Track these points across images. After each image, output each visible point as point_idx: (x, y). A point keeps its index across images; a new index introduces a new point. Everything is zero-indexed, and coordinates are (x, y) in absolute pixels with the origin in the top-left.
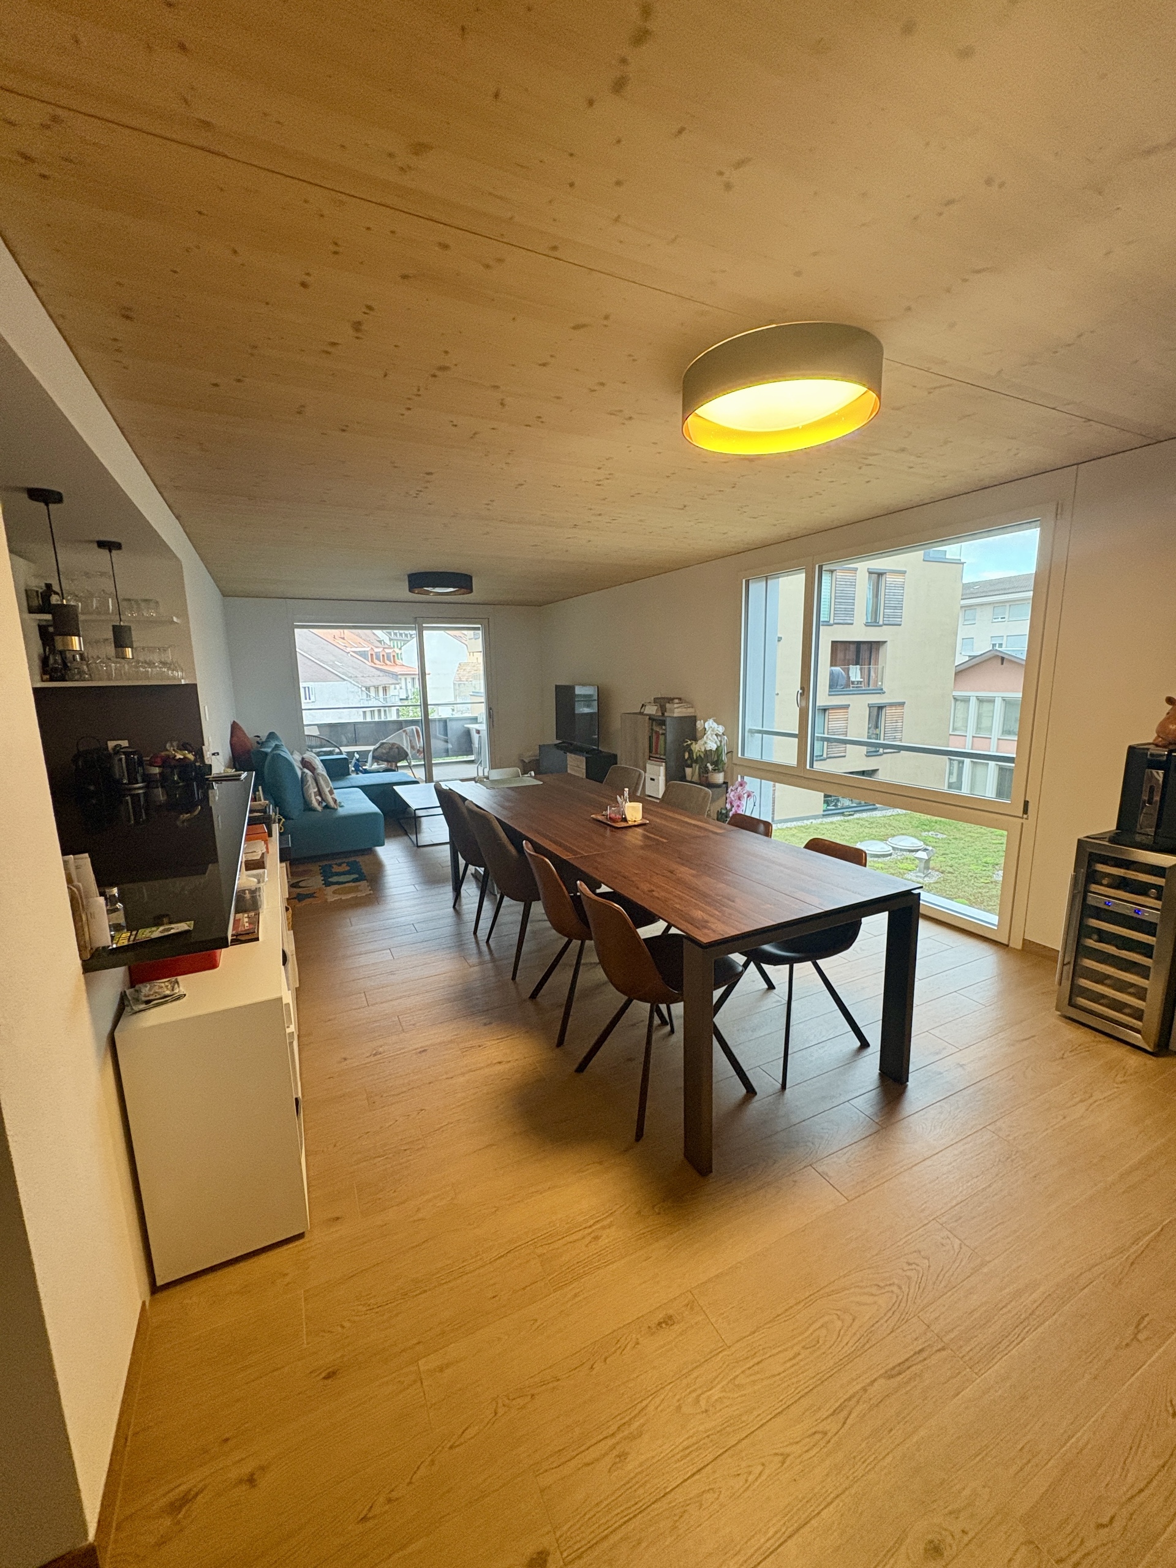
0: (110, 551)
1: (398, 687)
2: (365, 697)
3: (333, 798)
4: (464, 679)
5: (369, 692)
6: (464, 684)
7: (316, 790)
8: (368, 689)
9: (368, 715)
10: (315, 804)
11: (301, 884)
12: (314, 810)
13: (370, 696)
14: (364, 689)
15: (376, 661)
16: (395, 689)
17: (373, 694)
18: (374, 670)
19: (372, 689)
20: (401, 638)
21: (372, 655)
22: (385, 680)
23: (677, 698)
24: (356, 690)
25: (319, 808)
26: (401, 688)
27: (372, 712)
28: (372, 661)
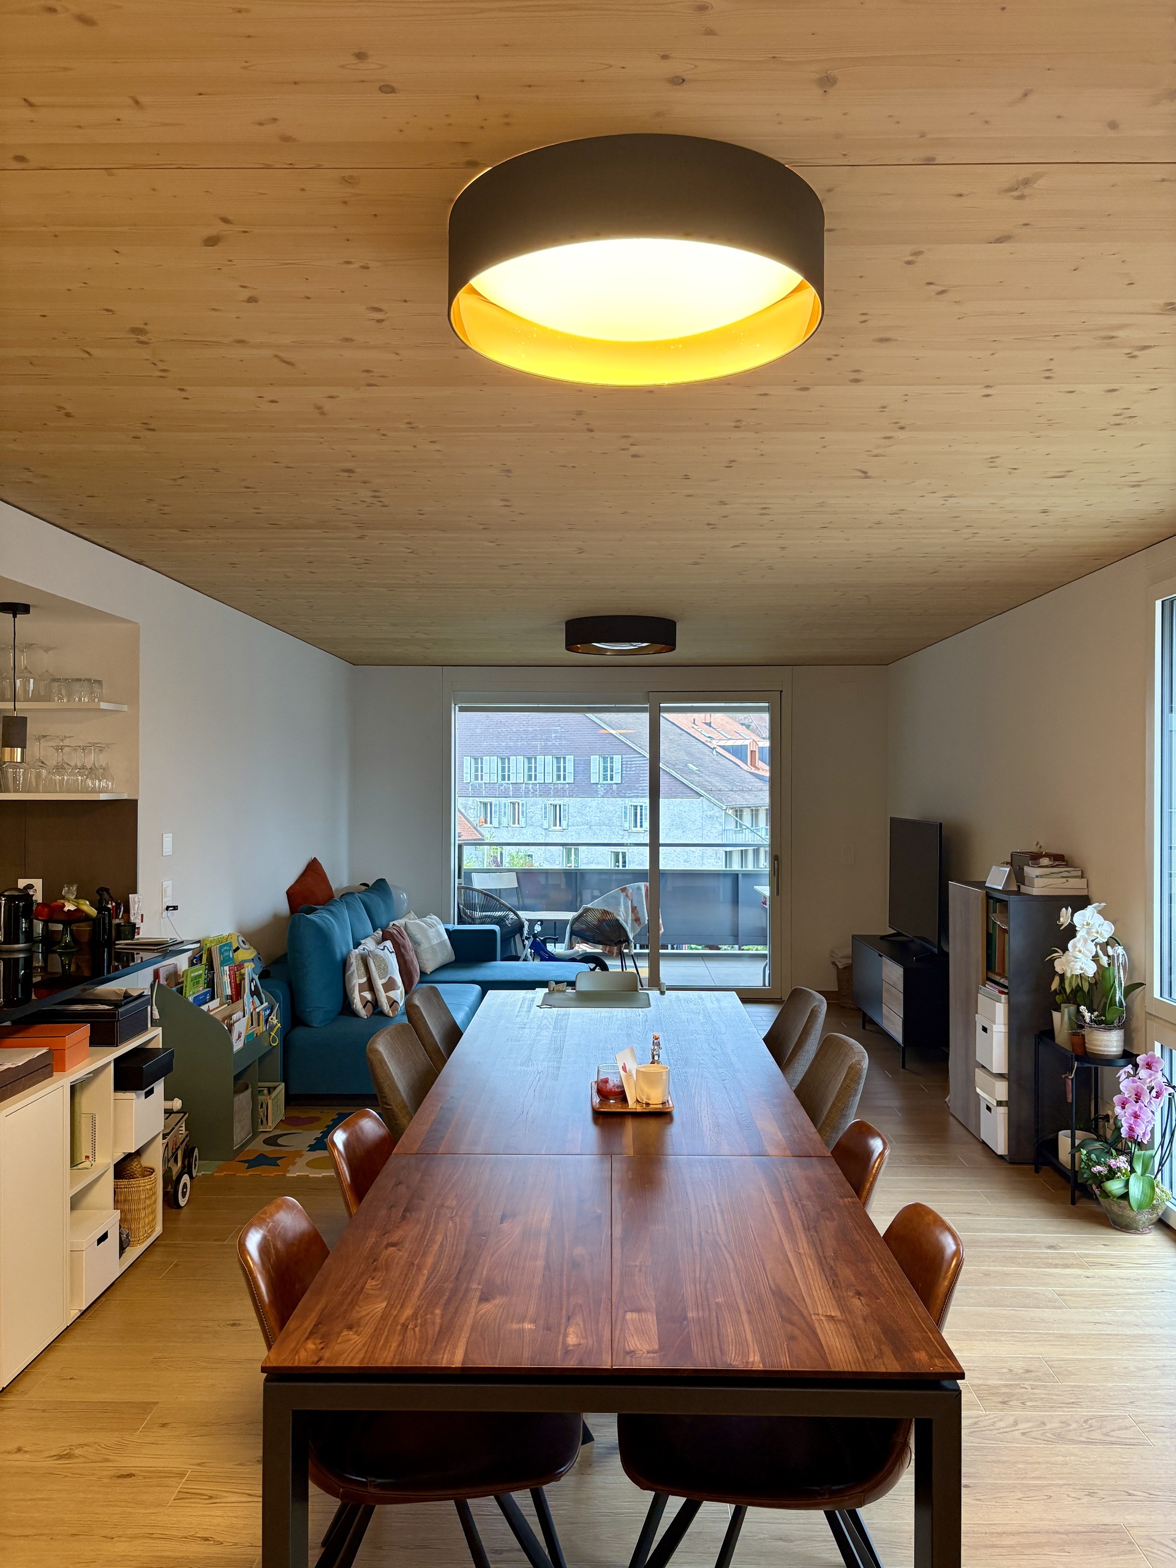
0: (15, 617)
2: (732, 826)
3: (388, 997)
7: (364, 980)
8: (739, 812)
9: (736, 858)
10: (358, 1004)
11: (280, 1141)
12: (354, 1014)
13: (741, 825)
14: (730, 812)
15: (761, 764)
17: (746, 822)
19: (747, 815)
21: (753, 752)
23: (1047, 855)
24: (718, 814)
25: (363, 1013)
27: (743, 854)
28: (753, 764)
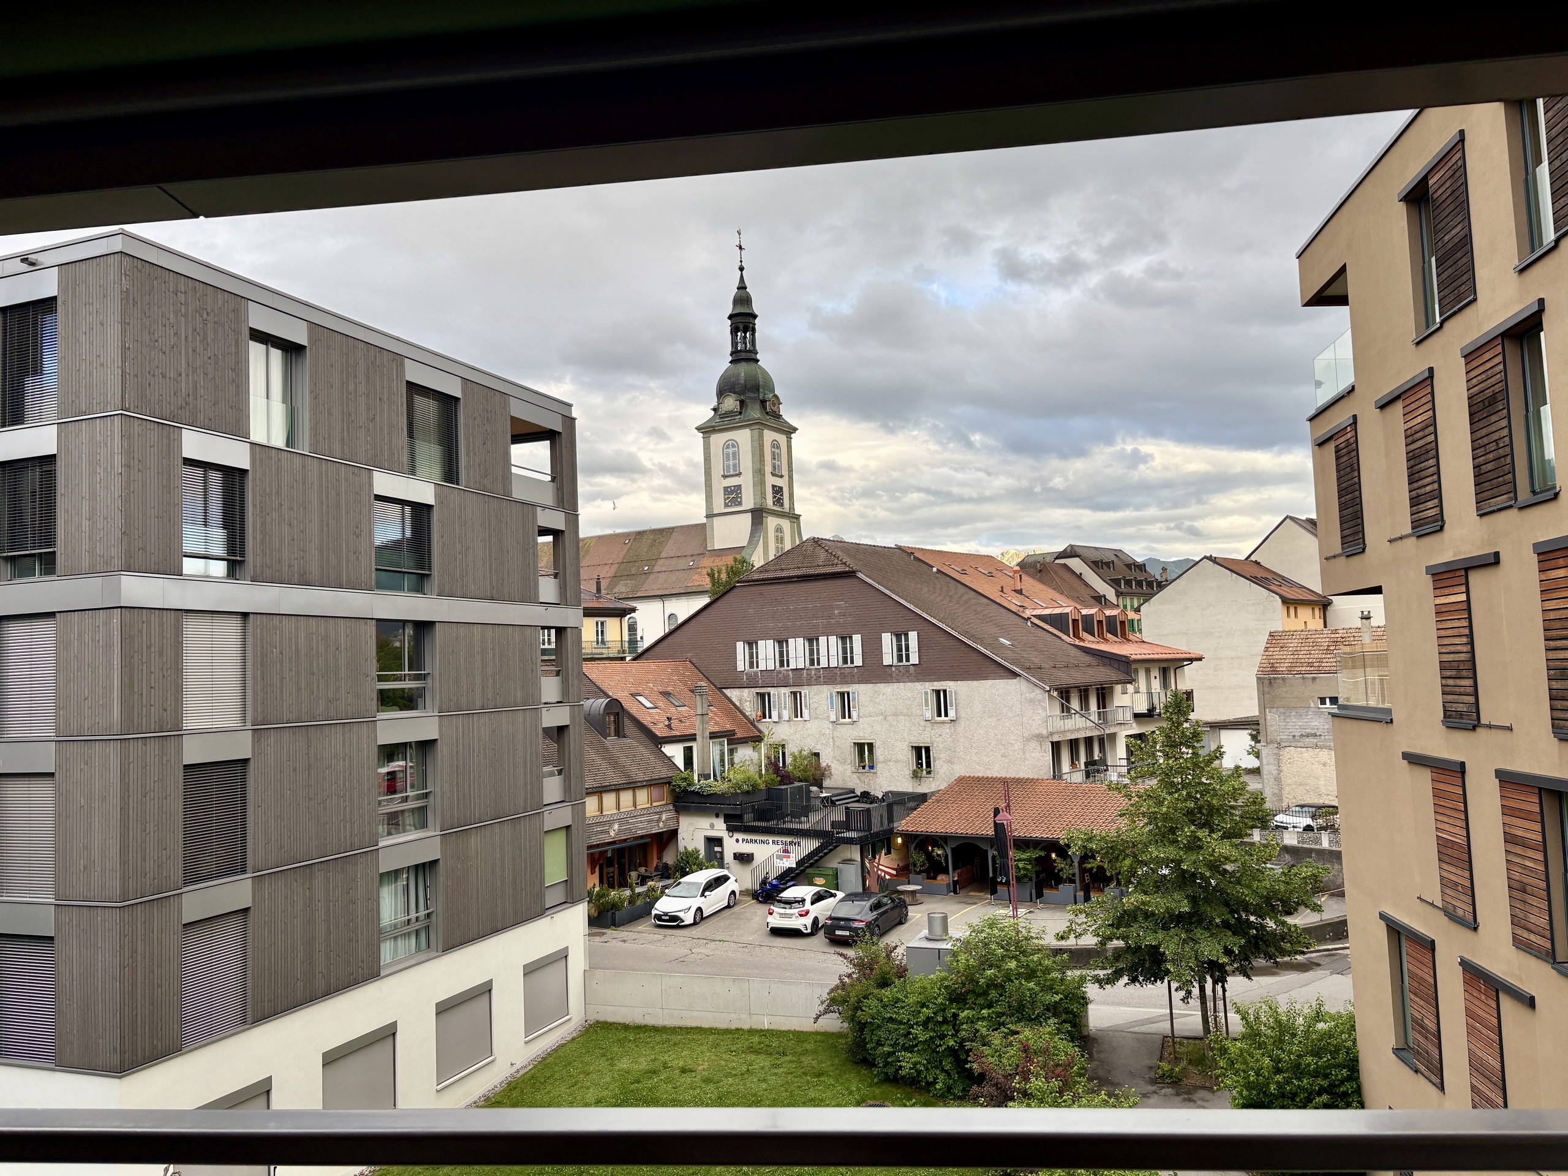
1: (1130, 688)
2: (1058, 711)
4: (1282, 668)
5: (1068, 701)
6: (1283, 679)
13: (1068, 709)
14: (1055, 693)
15: (1085, 635)
16: (1124, 692)
17: (1075, 704)
18: (1079, 653)
20: (1139, 590)
21: (1075, 621)
22: (1101, 674)
24: (1039, 697)
26: (1137, 692)
